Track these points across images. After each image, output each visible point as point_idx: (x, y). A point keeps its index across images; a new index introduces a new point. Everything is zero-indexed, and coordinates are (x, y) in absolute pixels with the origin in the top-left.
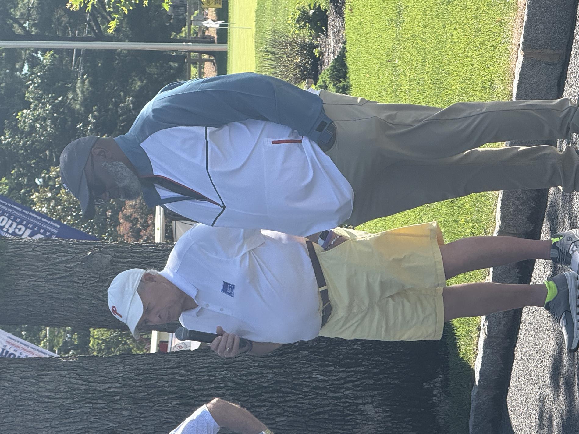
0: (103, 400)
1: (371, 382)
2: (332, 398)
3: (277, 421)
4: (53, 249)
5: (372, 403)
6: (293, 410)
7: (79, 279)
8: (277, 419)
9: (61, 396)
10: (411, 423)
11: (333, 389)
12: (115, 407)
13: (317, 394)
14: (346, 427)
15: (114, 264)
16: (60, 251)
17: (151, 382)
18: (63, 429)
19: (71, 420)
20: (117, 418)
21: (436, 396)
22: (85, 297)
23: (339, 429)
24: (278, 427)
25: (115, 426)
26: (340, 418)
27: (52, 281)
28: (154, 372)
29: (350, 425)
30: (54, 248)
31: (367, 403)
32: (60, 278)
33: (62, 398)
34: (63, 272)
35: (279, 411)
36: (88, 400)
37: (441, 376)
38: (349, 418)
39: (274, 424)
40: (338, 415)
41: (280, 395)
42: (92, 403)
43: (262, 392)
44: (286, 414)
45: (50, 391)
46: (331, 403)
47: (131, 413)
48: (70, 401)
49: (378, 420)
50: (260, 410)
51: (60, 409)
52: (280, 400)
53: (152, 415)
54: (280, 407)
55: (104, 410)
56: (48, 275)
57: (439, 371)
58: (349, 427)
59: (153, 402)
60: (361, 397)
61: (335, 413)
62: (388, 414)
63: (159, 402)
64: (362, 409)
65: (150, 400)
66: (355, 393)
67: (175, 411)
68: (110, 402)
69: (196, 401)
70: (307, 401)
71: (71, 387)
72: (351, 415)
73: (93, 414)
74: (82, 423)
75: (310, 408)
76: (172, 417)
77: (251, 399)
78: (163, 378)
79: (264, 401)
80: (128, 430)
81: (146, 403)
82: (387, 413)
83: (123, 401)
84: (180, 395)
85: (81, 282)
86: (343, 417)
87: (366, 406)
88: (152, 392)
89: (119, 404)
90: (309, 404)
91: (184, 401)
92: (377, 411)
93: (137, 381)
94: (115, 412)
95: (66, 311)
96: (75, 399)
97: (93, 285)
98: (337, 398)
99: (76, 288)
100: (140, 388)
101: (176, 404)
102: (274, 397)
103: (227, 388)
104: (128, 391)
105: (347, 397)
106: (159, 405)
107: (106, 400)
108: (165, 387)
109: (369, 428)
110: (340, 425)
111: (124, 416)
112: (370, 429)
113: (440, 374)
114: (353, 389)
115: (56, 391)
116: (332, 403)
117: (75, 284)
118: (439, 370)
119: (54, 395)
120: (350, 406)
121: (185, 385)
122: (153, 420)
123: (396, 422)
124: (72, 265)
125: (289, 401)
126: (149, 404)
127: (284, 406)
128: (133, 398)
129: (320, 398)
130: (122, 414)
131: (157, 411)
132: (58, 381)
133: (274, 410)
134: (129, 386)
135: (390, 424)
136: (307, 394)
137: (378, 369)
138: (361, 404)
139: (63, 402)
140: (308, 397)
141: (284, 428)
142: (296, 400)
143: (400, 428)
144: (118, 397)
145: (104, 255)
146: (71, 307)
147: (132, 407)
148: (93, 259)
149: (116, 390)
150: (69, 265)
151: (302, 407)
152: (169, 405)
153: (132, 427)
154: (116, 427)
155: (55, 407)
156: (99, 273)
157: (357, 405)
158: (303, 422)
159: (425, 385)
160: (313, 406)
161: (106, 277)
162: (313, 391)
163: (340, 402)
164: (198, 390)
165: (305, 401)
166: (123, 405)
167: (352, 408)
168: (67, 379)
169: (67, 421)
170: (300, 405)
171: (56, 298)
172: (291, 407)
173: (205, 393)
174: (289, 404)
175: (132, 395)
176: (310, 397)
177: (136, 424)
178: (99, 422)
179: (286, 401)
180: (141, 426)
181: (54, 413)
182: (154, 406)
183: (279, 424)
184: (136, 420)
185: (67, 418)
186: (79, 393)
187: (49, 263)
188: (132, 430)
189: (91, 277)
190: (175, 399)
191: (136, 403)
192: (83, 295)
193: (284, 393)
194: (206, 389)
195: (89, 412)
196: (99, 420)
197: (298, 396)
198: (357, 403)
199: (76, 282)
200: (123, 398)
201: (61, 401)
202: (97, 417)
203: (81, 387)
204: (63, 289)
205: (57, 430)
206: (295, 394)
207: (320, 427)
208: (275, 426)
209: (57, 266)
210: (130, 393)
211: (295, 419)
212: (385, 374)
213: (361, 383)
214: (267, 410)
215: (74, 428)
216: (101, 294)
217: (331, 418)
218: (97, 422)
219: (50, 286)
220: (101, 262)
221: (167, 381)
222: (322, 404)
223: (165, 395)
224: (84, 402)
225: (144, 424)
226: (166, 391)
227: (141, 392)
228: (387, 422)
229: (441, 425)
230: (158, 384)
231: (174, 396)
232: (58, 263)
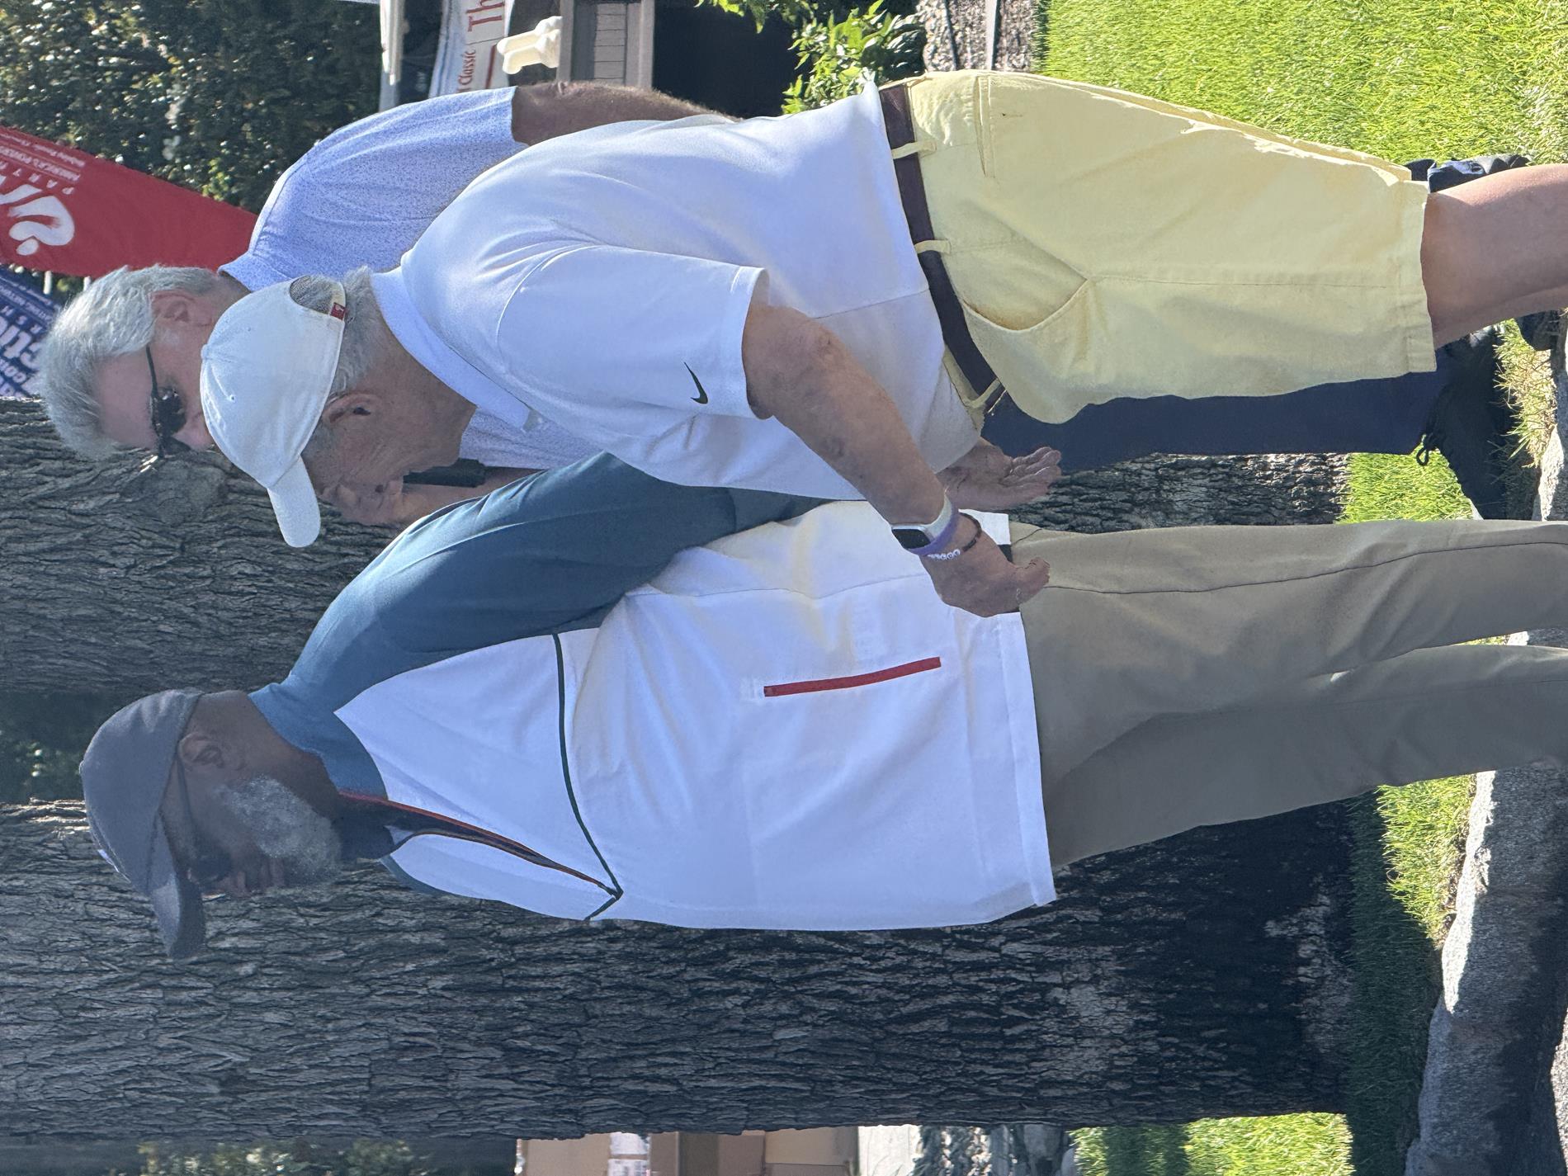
0: (199, 976)
1: (1093, 915)
2: (960, 966)
3: (779, 1041)
4: (25, 446)
5: (1095, 980)
6: (832, 1006)
7: (114, 554)
8: (780, 1035)
9: (58, 966)
10: (1222, 1045)
11: (966, 937)
12: (239, 1000)
13: (915, 952)
14: (1008, 1058)
15: (231, 497)
16: (50, 454)
17: (359, 915)
18: (68, 1071)
19: (93, 1043)
20: (246, 1036)
21: (1306, 962)
22: (134, 612)
23: (984, 1062)
24: (781, 1058)
25: (238, 1059)
26: (987, 1030)
27: (24, 559)
28: (369, 878)
29: (1020, 1051)
30: (30, 440)
31: (1078, 982)
32: (52, 550)
33: (62, 972)
34: (60, 530)
35: (784, 1008)
36: (149, 979)
37: (1326, 900)
38: (1017, 1030)
39: (767, 1048)
40: (981, 1022)
41: (787, 956)
42: (164, 988)
43: (728, 949)
44: (808, 1018)
45: (23, 948)
46: (955, 984)
47: (294, 1019)
48: (91, 980)
49: (1113, 1036)
50: (721, 1006)
51: (57, 1008)
52: (787, 973)
53: (363, 1025)
54: (786, 996)
55: (204, 1010)
56: (10, 539)
57: (1319, 884)
58: (1018, 1057)
59: (366, 982)
60: (1059, 965)
61: (972, 1014)
62: (1146, 1018)
63: (386, 982)
64: (1061, 1002)
65: (357, 975)
66: (1039, 949)
67: (439, 1010)
68: (223, 983)
69: (510, 977)
70: (879, 978)
71: (94, 935)
72: (1026, 1020)
73: (165, 1022)
74: (129, 1053)
75: (888, 1000)
76: (432, 1030)
77: (691, 969)
78: (396, 901)
79: (735, 975)
80: (285, 1070)
81: (343, 986)
82: (1146, 1012)
83: (265, 978)
84: (456, 960)
85: (119, 562)
86: (997, 1029)
87: (1073, 990)
88: (360, 950)
89: (256, 990)
90: (883, 985)
91: (468, 979)
92: (1113, 1007)
93: (311, 911)
94: (241, 1015)
95: (72, 656)
96: (105, 977)
97: (162, 572)
98: (977, 967)
99: (105, 583)
100: (322, 935)
101: (444, 989)
102: (768, 964)
103: (612, 934)
104: (282, 946)
105: (1011, 962)
106: (385, 990)
107: (208, 977)
108: (406, 931)
109: (1085, 1058)
110: (987, 1050)
111: (269, 1028)
112: (1086, 1062)
113: (1324, 894)
114: (1032, 936)
115: (42, 947)
116: (963, 982)
117: (102, 570)
118: (1319, 879)
119: (35, 963)
120: (1021, 991)
121: (470, 926)
122: (366, 1040)
123: (1176, 1041)
124: (92, 504)
125: (821, 976)
126: (353, 989)
127: (801, 992)
128: (298, 968)
129: (920, 965)
130: (262, 1022)
131: (379, 1011)
132: (49, 913)
133: (767, 1007)
134: (286, 927)
135: (1155, 1048)
136: (880, 954)
137: (1114, 871)
138: (1056, 985)
139: (67, 985)
140: (883, 964)
141: (800, 1062)
142: (842, 973)
143: (1185, 1060)
144: (248, 969)
145: (196, 469)
146: (90, 644)
147: (298, 998)
148: (161, 484)
149: (243, 943)
150: (82, 506)
151: (864, 997)
152: (420, 992)
153: (298, 1061)
154: (242, 1064)
155: (38, 1003)
156: (180, 532)
157: (1046, 988)
158: (866, 1045)
159: (1273, 929)
160: (898, 992)
161: (204, 548)
162: (897, 945)
163: (986, 981)
164: (514, 942)
165: (871, 977)
166: (266, 993)
167: (1026, 1000)
168: (80, 908)
169: (82, 1046)
170: (853, 990)
171: (39, 617)
172: (821, 996)
173: (540, 950)
174: (817, 986)
175: (298, 959)
176: (889, 963)
177: (309, 1053)
178: (189, 1049)
179: (809, 978)
180: (328, 1059)
181: (36, 1022)
182: (368, 995)
183: (783, 1049)
184: (311, 1041)
185: (79, 1038)
186: (118, 955)
187: (15, 499)
188: (297, 1070)
189: (153, 547)
190: (437, 971)
191: (309, 987)
192: (130, 604)
193: (802, 951)
194: (543, 939)
195: (154, 1016)
196: (186, 1044)
197: (848, 960)
198: (1045, 983)
199: (105, 564)
200: (266, 970)
201: (58, 981)
202: (180, 1034)
203: (124, 933)
204: (62, 586)
205: (47, 1073)
206: (836, 951)
207: (922, 1058)
208: (769, 1055)
209: (40, 507)
210: (288, 953)
211: (837, 1034)
212: (1141, 889)
213: (1059, 920)
214: (744, 1006)
215: (104, 1067)
216: (190, 601)
217: (956, 1030)
218: (179, 1049)
219: (19, 577)
220: (186, 494)
221: (413, 908)
222: (928, 986)
223: (406, 958)
224: (137, 985)
225: (336, 1051)
226: (410, 944)
227: (326, 950)
228: (1145, 1040)
229: (1322, 1051)
230: (380, 920)
231: (433, 962)
232: (41, 498)
